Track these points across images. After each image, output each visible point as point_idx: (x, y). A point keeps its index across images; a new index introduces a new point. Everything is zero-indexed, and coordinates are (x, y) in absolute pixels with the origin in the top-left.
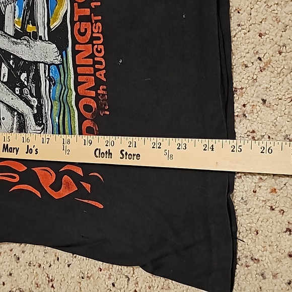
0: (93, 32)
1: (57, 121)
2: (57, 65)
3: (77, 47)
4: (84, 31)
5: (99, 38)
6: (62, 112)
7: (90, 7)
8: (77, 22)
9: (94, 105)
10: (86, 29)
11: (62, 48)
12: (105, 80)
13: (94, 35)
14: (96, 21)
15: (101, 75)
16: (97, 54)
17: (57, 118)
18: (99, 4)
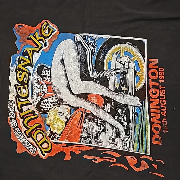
0: (160, 94)
1: (138, 134)
2: (139, 107)
3: (151, 100)
4: (155, 93)
6: (141, 130)
7: (159, 82)
8: (151, 88)
9: (160, 127)
10: (156, 92)
11: (142, 99)
12: (166, 116)
14: (162, 89)
15: (164, 114)
16: (162, 104)
17: (138, 133)
18: (164, 81)
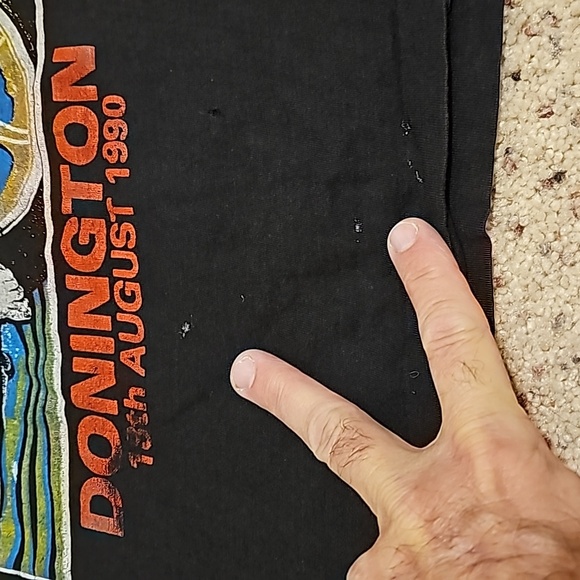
0: (110, 247)
1: (15, 471)
2: (18, 325)
3: (71, 282)
4: (87, 241)
5: (127, 264)
6: (27, 451)
7: (104, 181)
8: (69, 216)
9: (113, 436)
10: (92, 237)
11: (30, 281)
12: (142, 373)
13: (115, 255)
14: (121, 219)
15: (133, 359)
16: (122, 304)
17: (15, 465)
18: (126, 173)
